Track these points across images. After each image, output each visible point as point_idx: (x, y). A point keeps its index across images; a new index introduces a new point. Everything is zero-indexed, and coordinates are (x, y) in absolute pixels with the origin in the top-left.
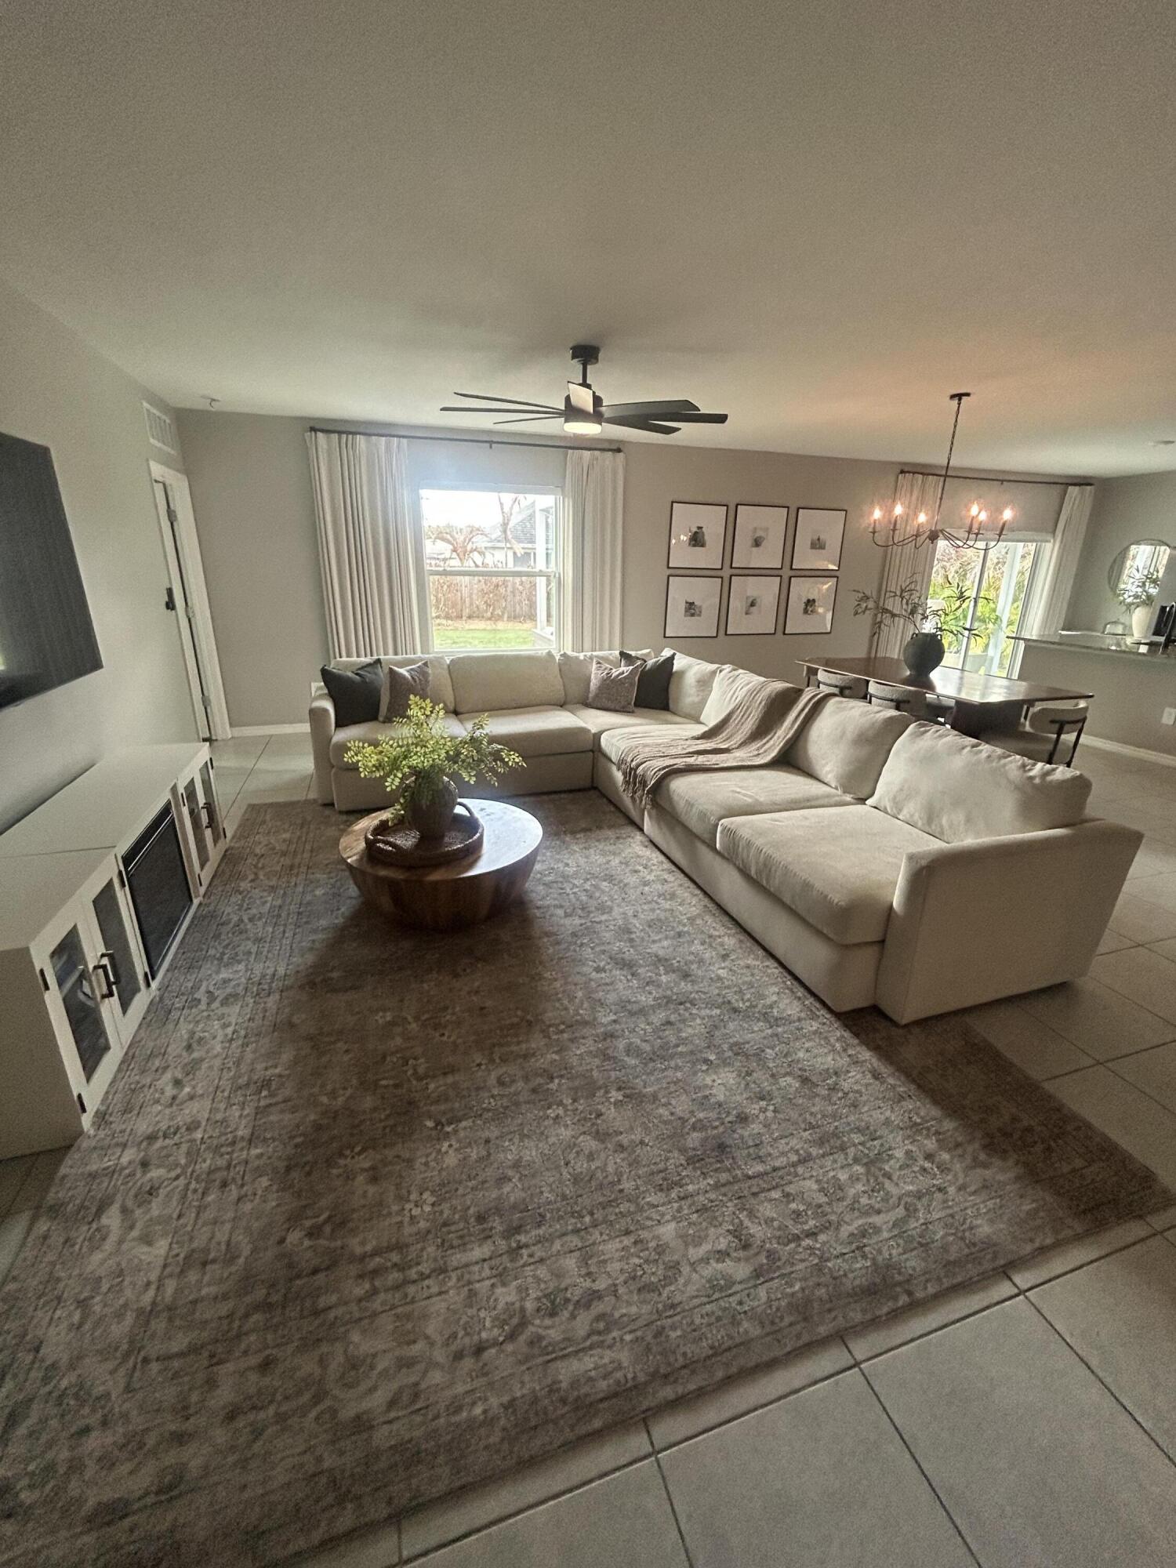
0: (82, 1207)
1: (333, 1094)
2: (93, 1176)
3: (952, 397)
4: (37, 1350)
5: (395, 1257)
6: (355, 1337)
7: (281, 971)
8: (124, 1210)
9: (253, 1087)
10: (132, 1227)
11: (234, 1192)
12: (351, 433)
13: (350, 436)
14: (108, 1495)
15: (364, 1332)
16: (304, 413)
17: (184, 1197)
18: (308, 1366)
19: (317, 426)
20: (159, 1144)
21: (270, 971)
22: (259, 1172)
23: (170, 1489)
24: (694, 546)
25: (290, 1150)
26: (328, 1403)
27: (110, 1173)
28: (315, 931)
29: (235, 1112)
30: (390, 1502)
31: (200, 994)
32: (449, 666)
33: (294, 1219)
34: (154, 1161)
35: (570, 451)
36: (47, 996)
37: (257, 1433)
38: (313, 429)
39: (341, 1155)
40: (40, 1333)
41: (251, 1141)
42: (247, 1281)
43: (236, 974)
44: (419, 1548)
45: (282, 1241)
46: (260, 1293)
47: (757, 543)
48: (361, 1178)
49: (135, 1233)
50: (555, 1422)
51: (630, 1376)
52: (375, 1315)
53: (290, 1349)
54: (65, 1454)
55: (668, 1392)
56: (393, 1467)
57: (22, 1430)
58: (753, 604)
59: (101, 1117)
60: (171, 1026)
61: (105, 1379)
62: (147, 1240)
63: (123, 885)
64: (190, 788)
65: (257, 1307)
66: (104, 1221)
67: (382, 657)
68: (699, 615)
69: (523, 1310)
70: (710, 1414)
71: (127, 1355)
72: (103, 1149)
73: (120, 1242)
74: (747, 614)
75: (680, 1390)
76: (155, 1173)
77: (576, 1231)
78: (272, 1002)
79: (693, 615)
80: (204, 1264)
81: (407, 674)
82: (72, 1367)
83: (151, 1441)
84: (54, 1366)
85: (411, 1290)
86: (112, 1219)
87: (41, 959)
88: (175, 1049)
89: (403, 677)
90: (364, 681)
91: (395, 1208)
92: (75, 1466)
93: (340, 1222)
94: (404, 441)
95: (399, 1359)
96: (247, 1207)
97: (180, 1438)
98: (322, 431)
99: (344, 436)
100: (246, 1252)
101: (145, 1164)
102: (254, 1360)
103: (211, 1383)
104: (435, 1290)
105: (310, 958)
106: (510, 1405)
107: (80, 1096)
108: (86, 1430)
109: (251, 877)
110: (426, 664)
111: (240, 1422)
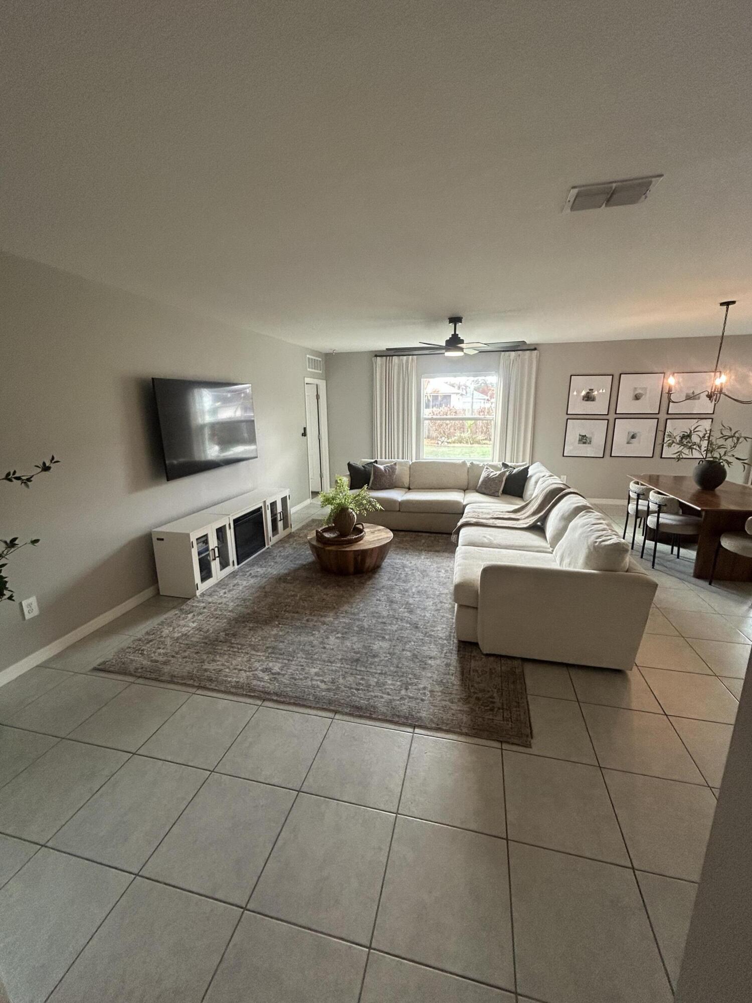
0: (186, 612)
1: (258, 608)
2: (193, 606)
3: (722, 304)
4: (161, 632)
5: (239, 646)
6: (218, 656)
7: (275, 573)
8: (194, 615)
9: (241, 600)
10: (192, 619)
11: (218, 620)
12: (390, 356)
13: (391, 357)
14: (156, 659)
15: (220, 656)
16: (374, 350)
17: (207, 617)
18: (205, 657)
19: (378, 354)
20: (211, 604)
21: (271, 572)
22: (226, 618)
23: (165, 663)
24: (587, 400)
25: (237, 616)
26: (203, 664)
27: (197, 607)
28: (295, 564)
29: (232, 604)
30: (200, 684)
31: (248, 574)
32: (410, 465)
33: (225, 631)
34: (207, 608)
35: (503, 353)
36: (193, 550)
37: (186, 662)
38: (376, 356)
39: (248, 622)
40: (164, 630)
41: (230, 611)
42: (206, 638)
43: (261, 571)
44: (198, 693)
45: (219, 633)
46: (206, 641)
47: (637, 397)
48: (247, 628)
49: (192, 620)
50: (243, 689)
51: (269, 690)
52: (225, 654)
53: (203, 652)
54: (154, 650)
55: (275, 698)
56: (205, 679)
57: (151, 643)
58: (633, 437)
59: (203, 595)
60: (234, 579)
61: (168, 642)
62: (193, 622)
63: (230, 528)
64: (273, 505)
65: (204, 643)
66: (189, 615)
67: (378, 460)
68: (590, 443)
69: (258, 668)
70: (281, 707)
71: (175, 640)
72: (199, 602)
73: (188, 620)
74: (628, 443)
75: (278, 699)
76: (205, 610)
77: (289, 660)
78: (265, 580)
79: (584, 443)
80: (201, 631)
81: (383, 469)
82: (165, 638)
83: (169, 654)
84: (162, 636)
85: (237, 654)
86: (190, 616)
87: (193, 539)
88: (231, 585)
89: (380, 469)
90: (365, 470)
91: (250, 637)
92: (154, 652)
93: (234, 635)
94: (415, 357)
95: (223, 664)
96: (218, 624)
97: (173, 657)
98: (380, 356)
99: (388, 357)
100: (211, 632)
101: (204, 608)
102: (196, 651)
103: (185, 651)
104: (242, 656)
105: (286, 571)
106: (238, 682)
107: (197, 584)
108: (159, 648)
109: (291, 543)
110: (395, 464)
111: (184, 659)
